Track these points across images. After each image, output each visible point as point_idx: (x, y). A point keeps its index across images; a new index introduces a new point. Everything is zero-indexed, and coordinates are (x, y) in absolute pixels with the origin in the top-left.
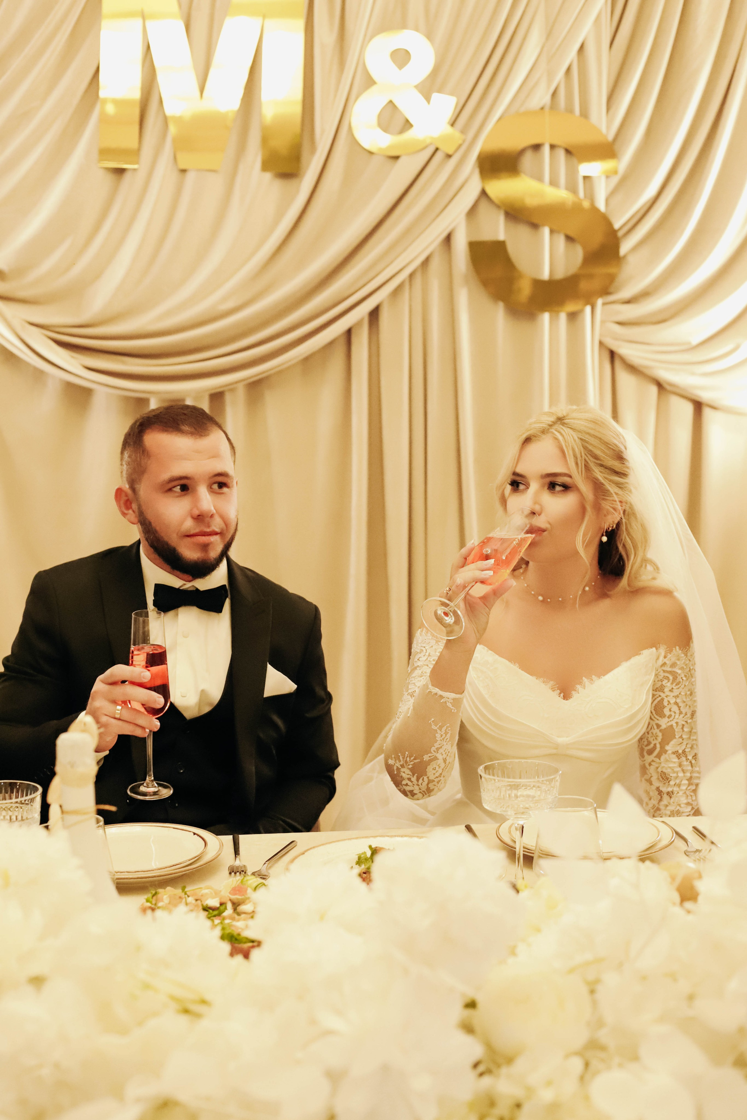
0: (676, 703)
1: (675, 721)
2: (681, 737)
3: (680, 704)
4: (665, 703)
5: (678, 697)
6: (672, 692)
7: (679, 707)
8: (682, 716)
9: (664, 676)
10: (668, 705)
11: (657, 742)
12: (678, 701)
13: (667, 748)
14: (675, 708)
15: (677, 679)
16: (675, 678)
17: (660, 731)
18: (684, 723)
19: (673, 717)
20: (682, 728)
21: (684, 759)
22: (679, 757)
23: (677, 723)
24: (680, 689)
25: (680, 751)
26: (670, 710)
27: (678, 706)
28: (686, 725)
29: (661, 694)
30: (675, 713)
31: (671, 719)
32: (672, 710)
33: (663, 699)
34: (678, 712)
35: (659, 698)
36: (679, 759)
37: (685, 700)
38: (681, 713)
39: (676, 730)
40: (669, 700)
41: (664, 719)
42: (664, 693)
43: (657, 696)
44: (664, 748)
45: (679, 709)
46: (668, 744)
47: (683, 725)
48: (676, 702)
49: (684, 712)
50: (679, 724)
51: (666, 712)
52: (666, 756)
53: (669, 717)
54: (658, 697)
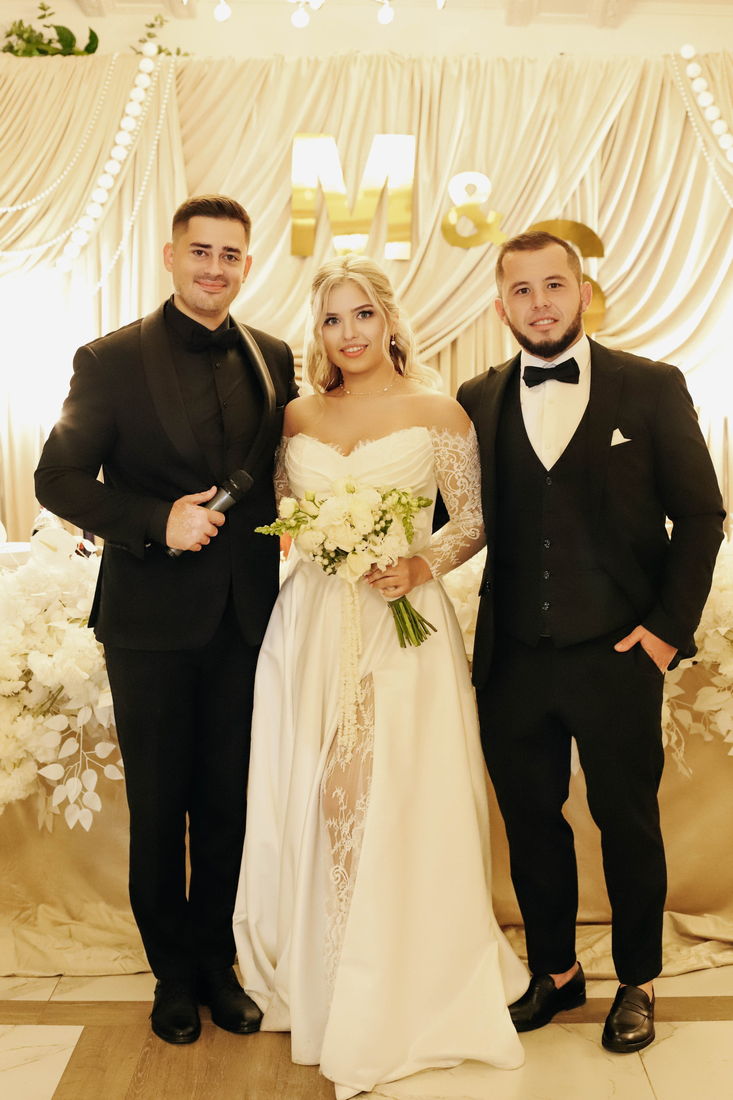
1: (466, 489)
3: (468, 476)
4: (457, 478)
5: (464, 471)
6: (459, 468)
7: (467, 479)
8: (471, 484)
9: (449, 455)
10: (458, 478)
11: (456, 506)
12: (466, 474)
14: (464, 480)
15: (461, 458)
16: (458, 457)
17: (457, 499)
18: (473, 489)
19: (464, 487)
20: (473, 492)
23: (468, 490)
24: (465, 465)
25: (474, 508)
26: (461, 483)
29: (451, 471)
30: (465, 484)
31: (463, 488)
33: (454, 476)
34: (467, 482)
35: (452, 475)
36: (473, 513)
37: (471, 473)
38: (469, 483)
39: (469, 495)
40: (459, 475)
41: (457, 490)
42: (454, 470)
43: (450, 473)
44: (461, 509)
45: (468, 480)
46: (464, 505)
47: (473, 490)
48: (464, 476)
50: (470, 490)
51: (459, 484)
52: (463, 513)
53: (461, 488)
54: (450, 475)
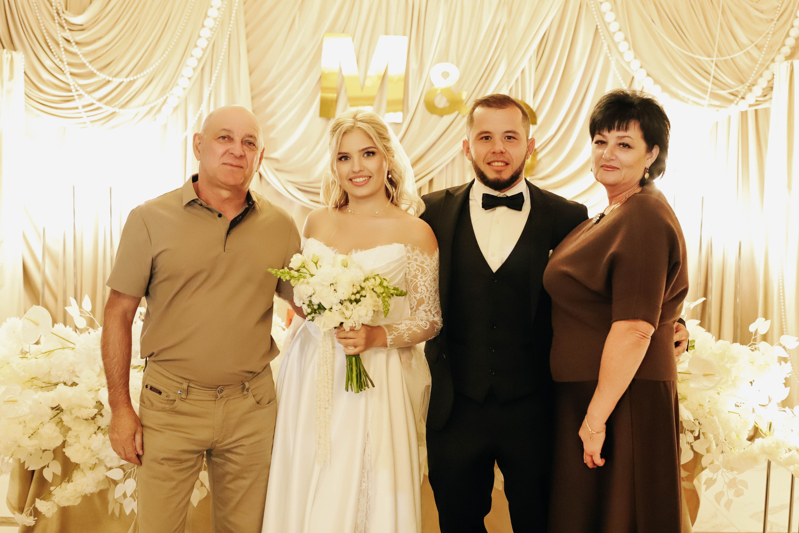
0: (424, 285)
1: (424, 295)
2: (428, 303)
3: (428, 286)
4: (419, 285)
5: (426, 282)
6: (422, 279)
9: (417, 268)
11: (414, 305)
12: (426, 284)
13: (420, 308)
15: (425, 271)
16: (423, 271)
17: (416, 300)
19: (423, 293)
21: (429, 313)
22: (426, 312)
24: (427, 277)
27: (426, 287)
28: (431, 296)
29: (416, 280)
30: (424, 291)
32: (422, 289)
33: (417, 283)
34: (426, 290)
35: (415, 283)
38: (428, 291)
40: (421, 283)
41: (418, 294)
43: (414, 281)
44: (418, 308)
45: (428, 288)
46: (420, 306)
47: (429, 297)
49: (430, 291)
50: (427, 297)
51: (419, 290)
52: (419, 311)
53: (421, 293)
